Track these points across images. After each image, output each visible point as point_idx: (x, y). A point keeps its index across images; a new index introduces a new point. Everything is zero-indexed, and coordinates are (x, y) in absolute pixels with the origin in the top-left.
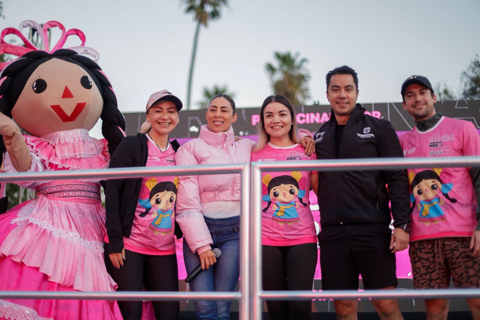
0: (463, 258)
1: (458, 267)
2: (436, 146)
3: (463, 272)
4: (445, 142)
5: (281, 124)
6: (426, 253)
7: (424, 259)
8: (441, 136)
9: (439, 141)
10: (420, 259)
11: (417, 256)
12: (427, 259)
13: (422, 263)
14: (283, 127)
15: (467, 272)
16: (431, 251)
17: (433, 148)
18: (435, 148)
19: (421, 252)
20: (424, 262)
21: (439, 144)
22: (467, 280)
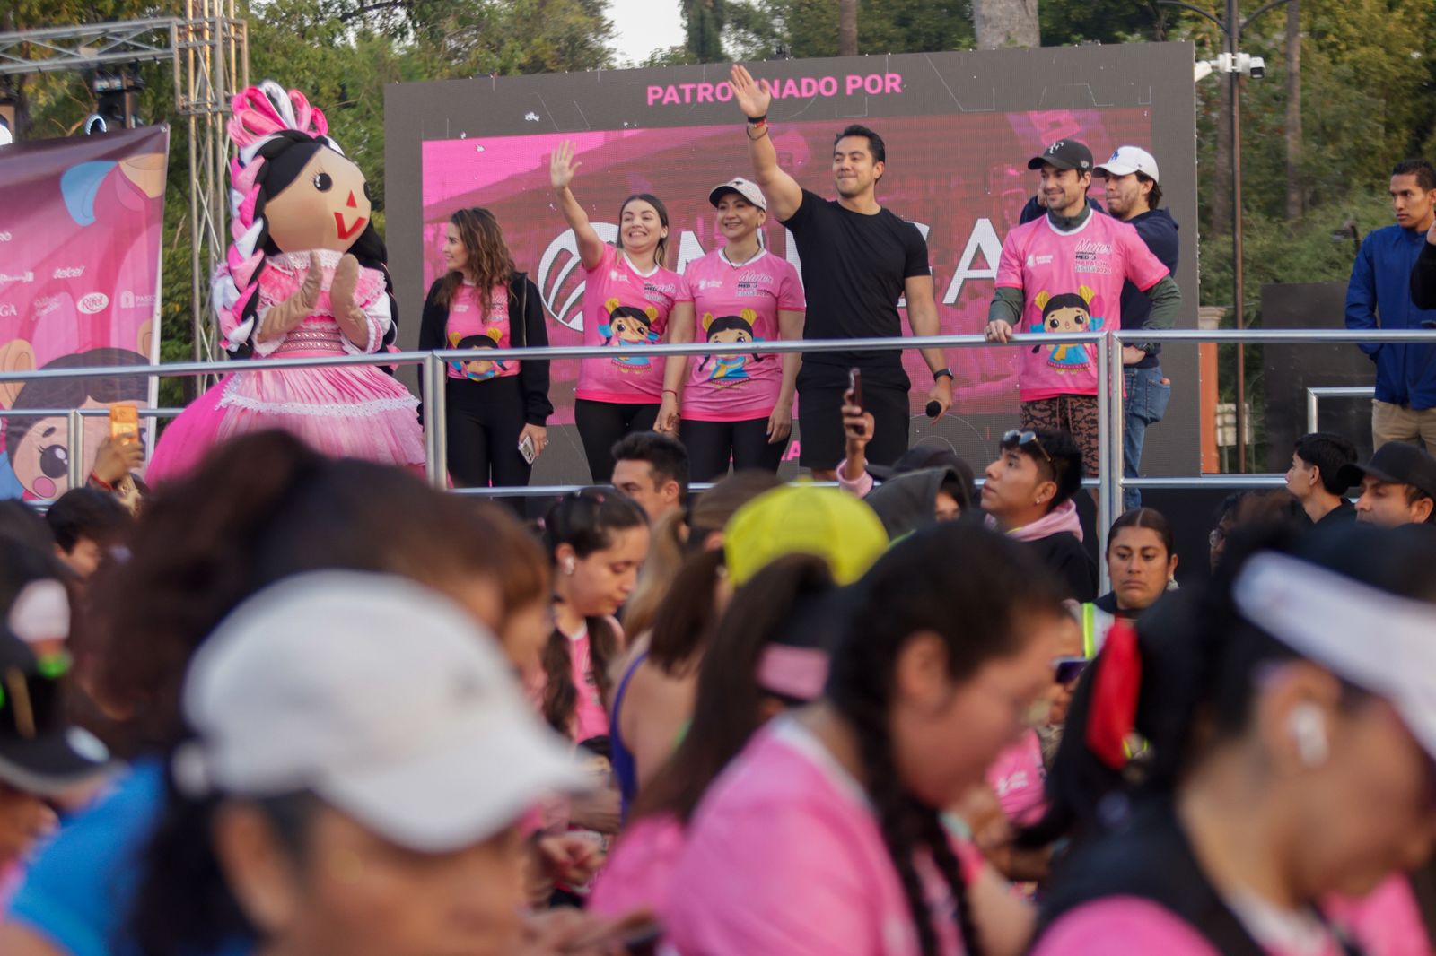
0: (1086, 422)
1: (1078, 434)
2: (1086, 258)
3: (1084, 441)
4: (1099, 254)
5: (643, 230)
6: (1040, 410)
7: (1038, 419)
8: (1093, 242)
9: (1090, 251)
10: (1033, 417)
11: (1029, 414)
12: (1042, 419)
13: (1035, 424)
14: (645, 234)
15: (1089, 443)
16: (1048, 407)
17: (1081, 260)
18: (1085, 261)
19: (1034, 408)
20: (1038, 422)
21: (1091, 257)
22: (1088, 453)
